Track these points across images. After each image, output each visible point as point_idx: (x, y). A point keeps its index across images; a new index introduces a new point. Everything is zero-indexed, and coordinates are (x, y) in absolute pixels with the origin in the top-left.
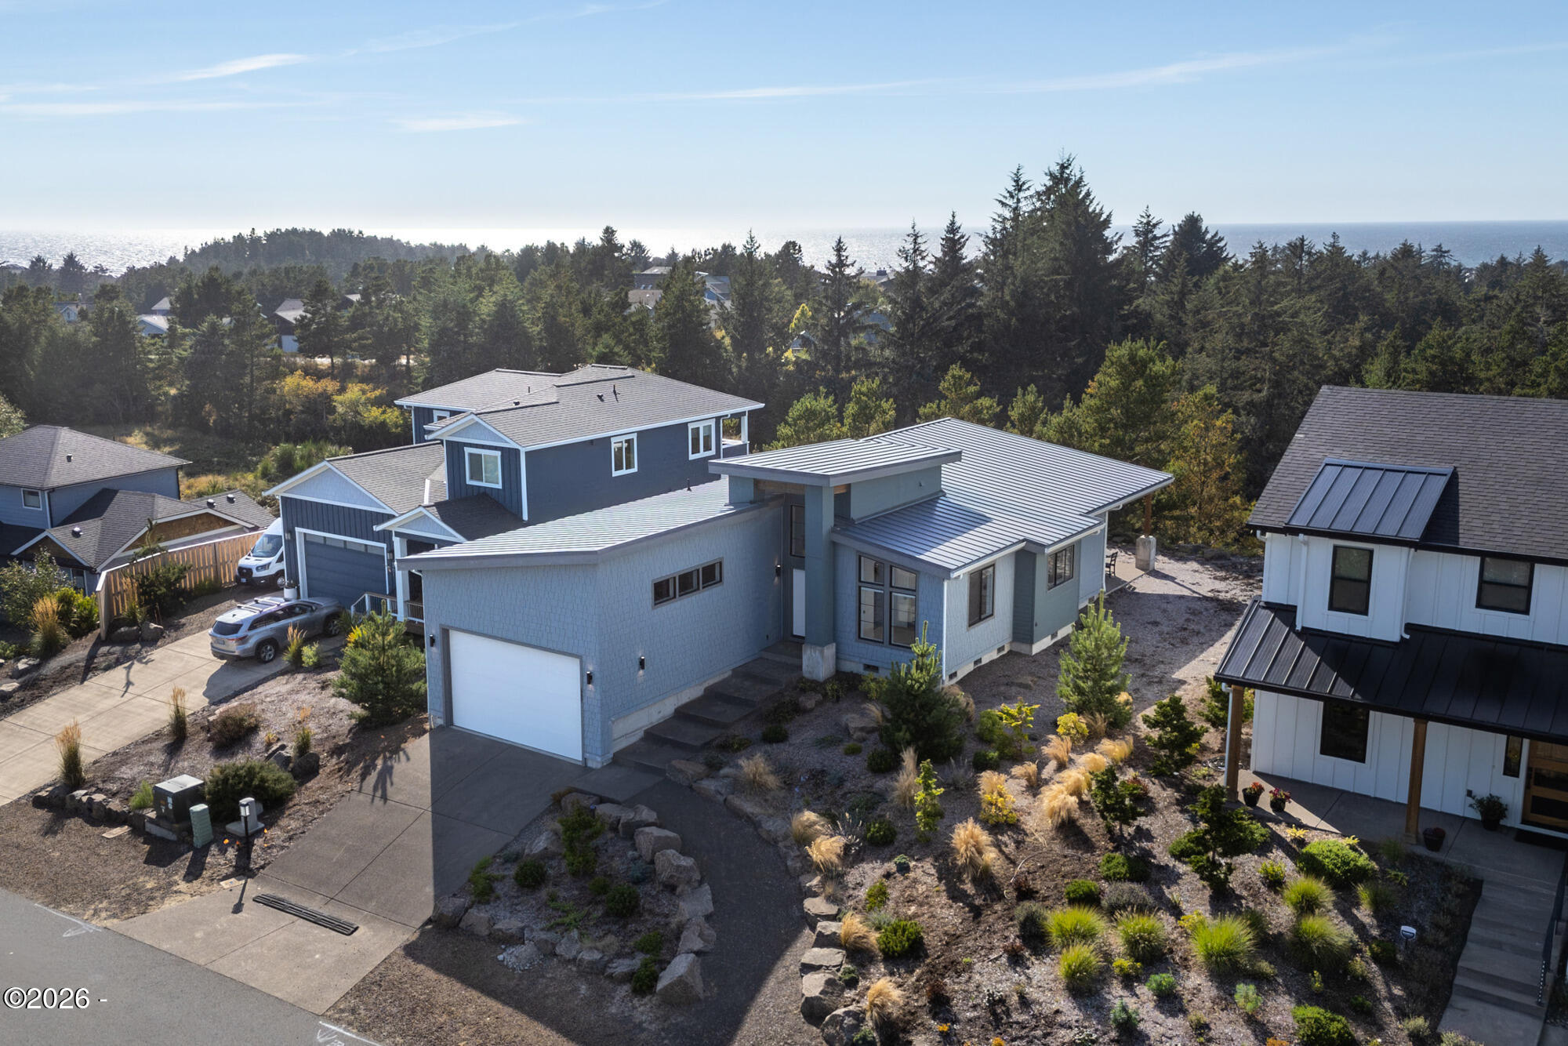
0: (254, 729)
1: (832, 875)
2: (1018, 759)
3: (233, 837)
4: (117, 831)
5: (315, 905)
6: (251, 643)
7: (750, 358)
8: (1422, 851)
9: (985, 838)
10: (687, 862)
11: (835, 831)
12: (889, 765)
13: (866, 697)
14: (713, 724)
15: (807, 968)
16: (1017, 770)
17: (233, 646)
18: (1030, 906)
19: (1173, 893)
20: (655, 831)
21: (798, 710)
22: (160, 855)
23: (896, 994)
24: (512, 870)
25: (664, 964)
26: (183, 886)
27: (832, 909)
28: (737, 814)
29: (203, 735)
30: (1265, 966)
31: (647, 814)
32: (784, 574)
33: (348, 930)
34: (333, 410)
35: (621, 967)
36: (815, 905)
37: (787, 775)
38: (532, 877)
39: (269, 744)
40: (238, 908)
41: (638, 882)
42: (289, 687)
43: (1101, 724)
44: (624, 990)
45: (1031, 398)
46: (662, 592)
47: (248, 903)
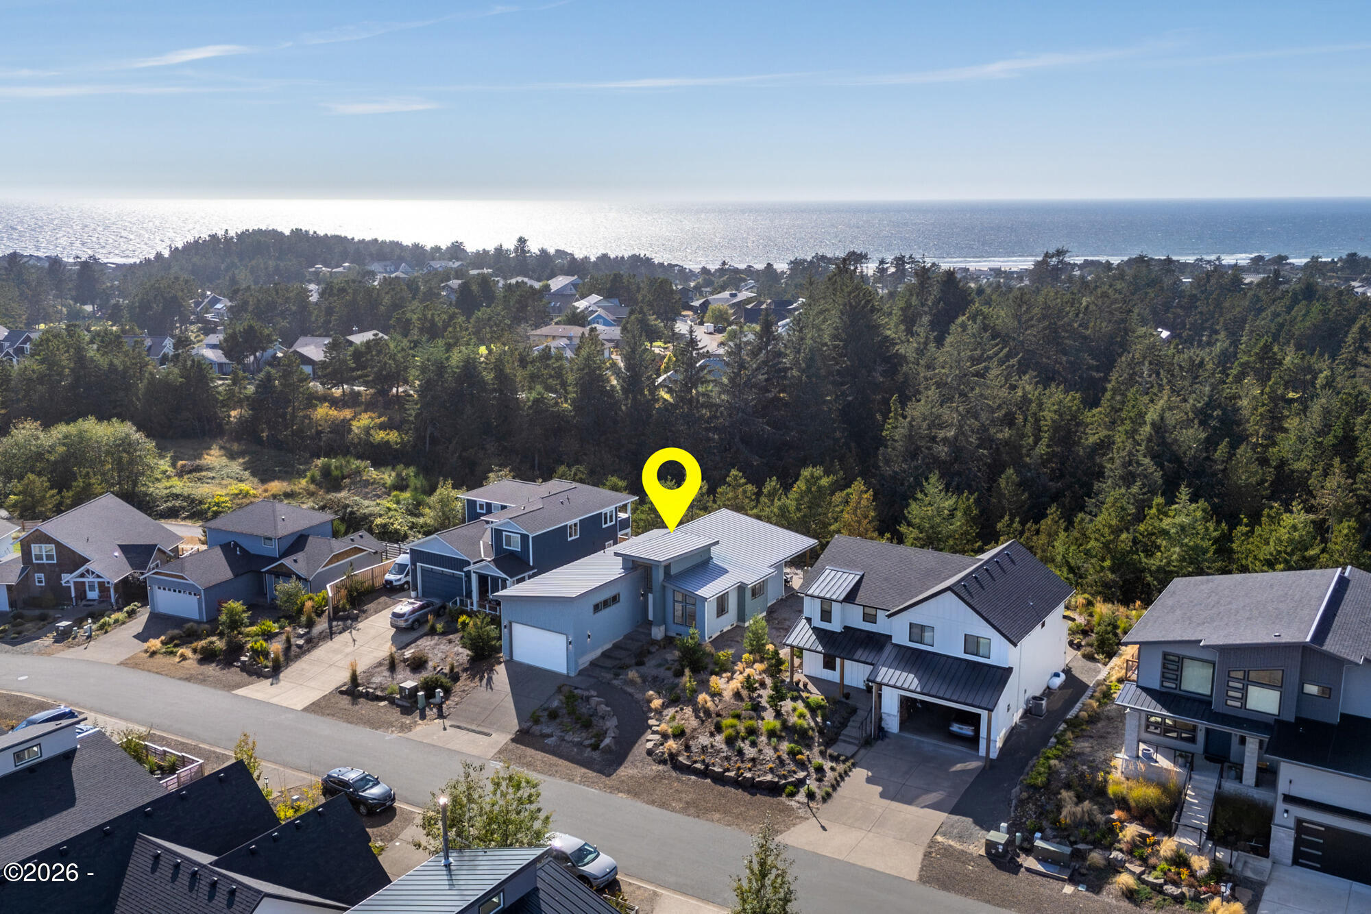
0: (426, 662)
1: (659, 712)
2: (725, 671)
3: (435, 705)
4: (383, 704)
5: (474, 727)
6: (410, 621)
7: (634, 399)
8: (844, 700)
9: (708, 698)
10: (609, 709)
11: (660, 698)
12: (680, 674)
13: (676, 647)
14: (616, 659)
15: (648, 741)
16: (724, 675)
17: (402, 623)
18: (719, 719)
19: (763, 714)
20: (597, 699)
21: (649, 652)
22: (406, 711)
23: (674, 746)
24: (546, 713)
25: (602, 741)
26: (420, 722)
27: (657, 723)
28: (626, 692)
29: (403, 664)
30: (784, 734)
31: (593, 693)
32: (645, 596)
33: (489, 735)
34: (350, 430)
35: (587, 742)
36: (651, 722)
37: (644, 678)
38: (553, 715)
39: (435, 668)
40: (445, 729)
41: (591, 716)
42: (433, 642)
43: (758, 657)
44: (589, 749)
45: (773, 484)
46: (597, 608)
47: (448, 728)
